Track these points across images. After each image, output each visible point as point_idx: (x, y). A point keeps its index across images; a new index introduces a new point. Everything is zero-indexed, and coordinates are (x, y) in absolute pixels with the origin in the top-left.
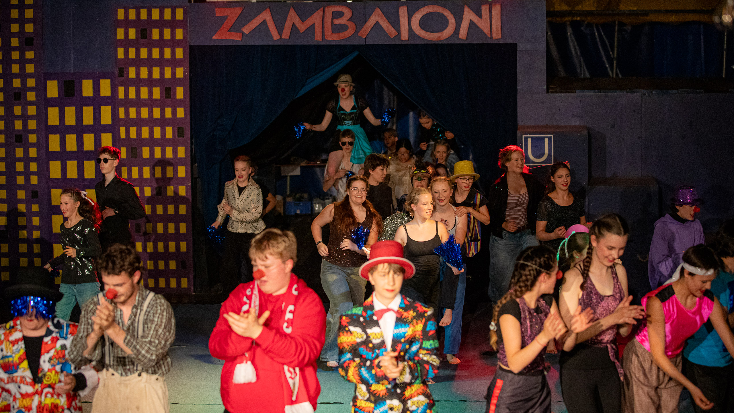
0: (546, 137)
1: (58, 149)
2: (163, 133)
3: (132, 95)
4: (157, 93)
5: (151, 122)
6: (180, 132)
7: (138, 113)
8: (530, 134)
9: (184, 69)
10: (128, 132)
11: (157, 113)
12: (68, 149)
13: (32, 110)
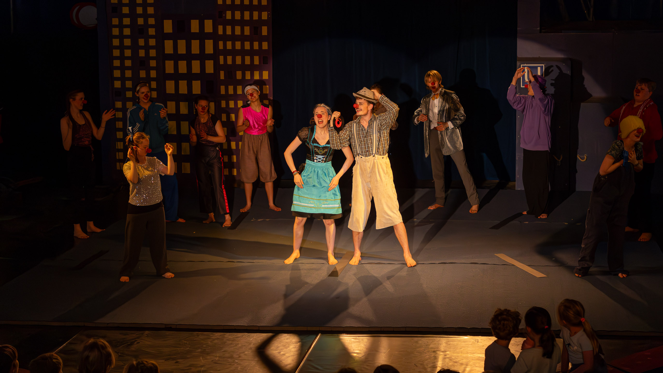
0: (539, 66)
1: (172, 72)
2: (252, 60)
3: (229, 32)
4: (247, 30)
5: (243, 52)
6: (264, 61)
7: (234, 45)
8: (526, 64)
9: (268, 13)
10: (225, 60)
11: (247, 46)
12: (180, 71)
13: (152, 42)
